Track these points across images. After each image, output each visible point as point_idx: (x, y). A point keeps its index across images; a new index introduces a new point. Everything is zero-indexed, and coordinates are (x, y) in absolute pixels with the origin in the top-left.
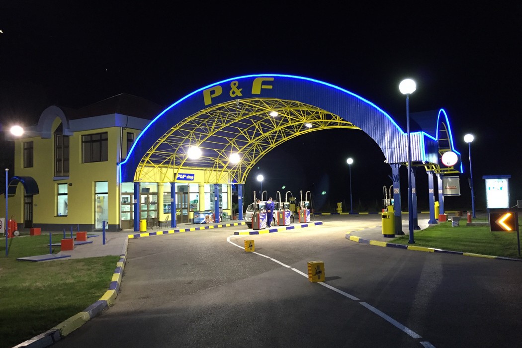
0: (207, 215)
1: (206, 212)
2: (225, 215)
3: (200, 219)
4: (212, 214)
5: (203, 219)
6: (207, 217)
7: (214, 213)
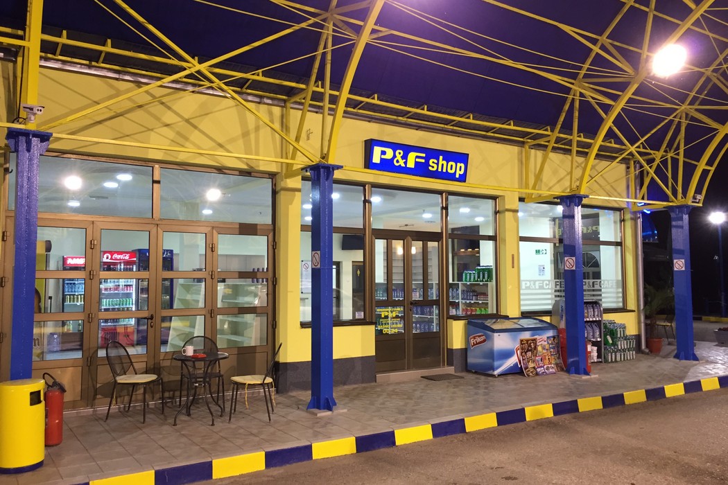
0: (526, 335)
1: (526, 323)
2: (613, 333)
3: (491, 355)
4: (551, 333)
5: (507, 355)
6: (528, 348)
7: (562, 325)
